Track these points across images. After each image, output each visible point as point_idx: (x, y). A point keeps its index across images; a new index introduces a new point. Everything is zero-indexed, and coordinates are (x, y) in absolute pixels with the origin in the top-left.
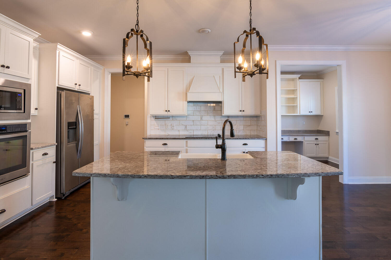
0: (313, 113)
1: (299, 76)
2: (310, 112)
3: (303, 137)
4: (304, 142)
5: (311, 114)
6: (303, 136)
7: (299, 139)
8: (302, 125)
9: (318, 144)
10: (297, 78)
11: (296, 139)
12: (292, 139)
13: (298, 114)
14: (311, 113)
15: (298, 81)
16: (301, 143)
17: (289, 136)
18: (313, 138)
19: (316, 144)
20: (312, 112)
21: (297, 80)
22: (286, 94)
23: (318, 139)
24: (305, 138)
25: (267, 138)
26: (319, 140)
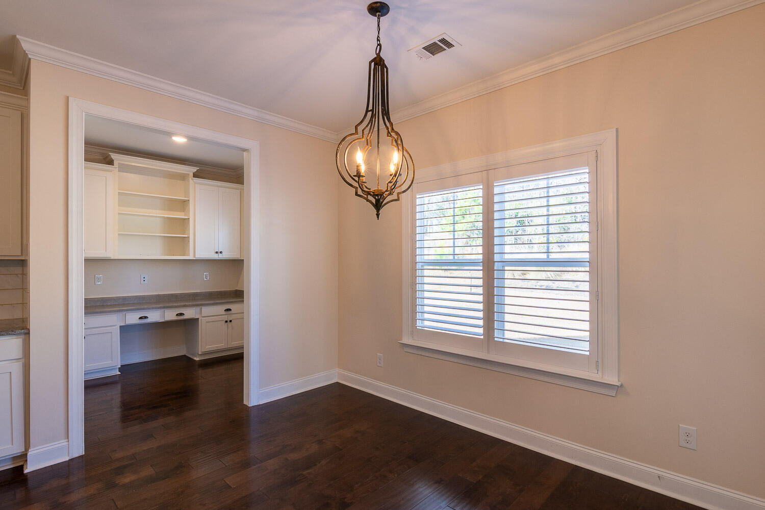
0: (226, 255)
1: (195, 169)
2: (217, 253)
3: (198, 309)
4: (201, 319)
5: (220, 257)
6: (197, 305)
7: (189, 313)
8: (203, 282)
9: (231, 321)
10: (189, 174)
11: (181, 314)
12: (170, 315)
13: (191, 257)
14: (220, 254)
15: (191, 181)
16: (194, 322)
17: (163, 310)
18: (219, 309)
19: (226, 322)
20: (221, 252)
21: (190, 179)
22: (165, 210)
23: (230, 310)
24: (202, 309)
25: (29, 330)
26: (233, 311)
